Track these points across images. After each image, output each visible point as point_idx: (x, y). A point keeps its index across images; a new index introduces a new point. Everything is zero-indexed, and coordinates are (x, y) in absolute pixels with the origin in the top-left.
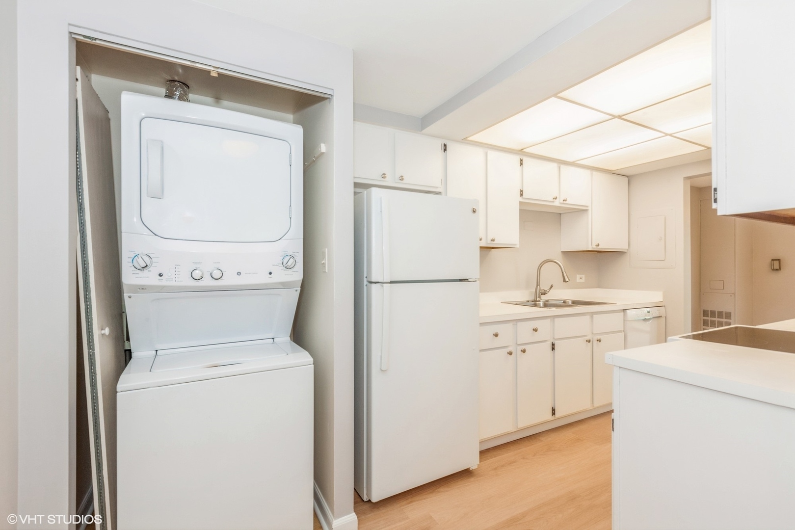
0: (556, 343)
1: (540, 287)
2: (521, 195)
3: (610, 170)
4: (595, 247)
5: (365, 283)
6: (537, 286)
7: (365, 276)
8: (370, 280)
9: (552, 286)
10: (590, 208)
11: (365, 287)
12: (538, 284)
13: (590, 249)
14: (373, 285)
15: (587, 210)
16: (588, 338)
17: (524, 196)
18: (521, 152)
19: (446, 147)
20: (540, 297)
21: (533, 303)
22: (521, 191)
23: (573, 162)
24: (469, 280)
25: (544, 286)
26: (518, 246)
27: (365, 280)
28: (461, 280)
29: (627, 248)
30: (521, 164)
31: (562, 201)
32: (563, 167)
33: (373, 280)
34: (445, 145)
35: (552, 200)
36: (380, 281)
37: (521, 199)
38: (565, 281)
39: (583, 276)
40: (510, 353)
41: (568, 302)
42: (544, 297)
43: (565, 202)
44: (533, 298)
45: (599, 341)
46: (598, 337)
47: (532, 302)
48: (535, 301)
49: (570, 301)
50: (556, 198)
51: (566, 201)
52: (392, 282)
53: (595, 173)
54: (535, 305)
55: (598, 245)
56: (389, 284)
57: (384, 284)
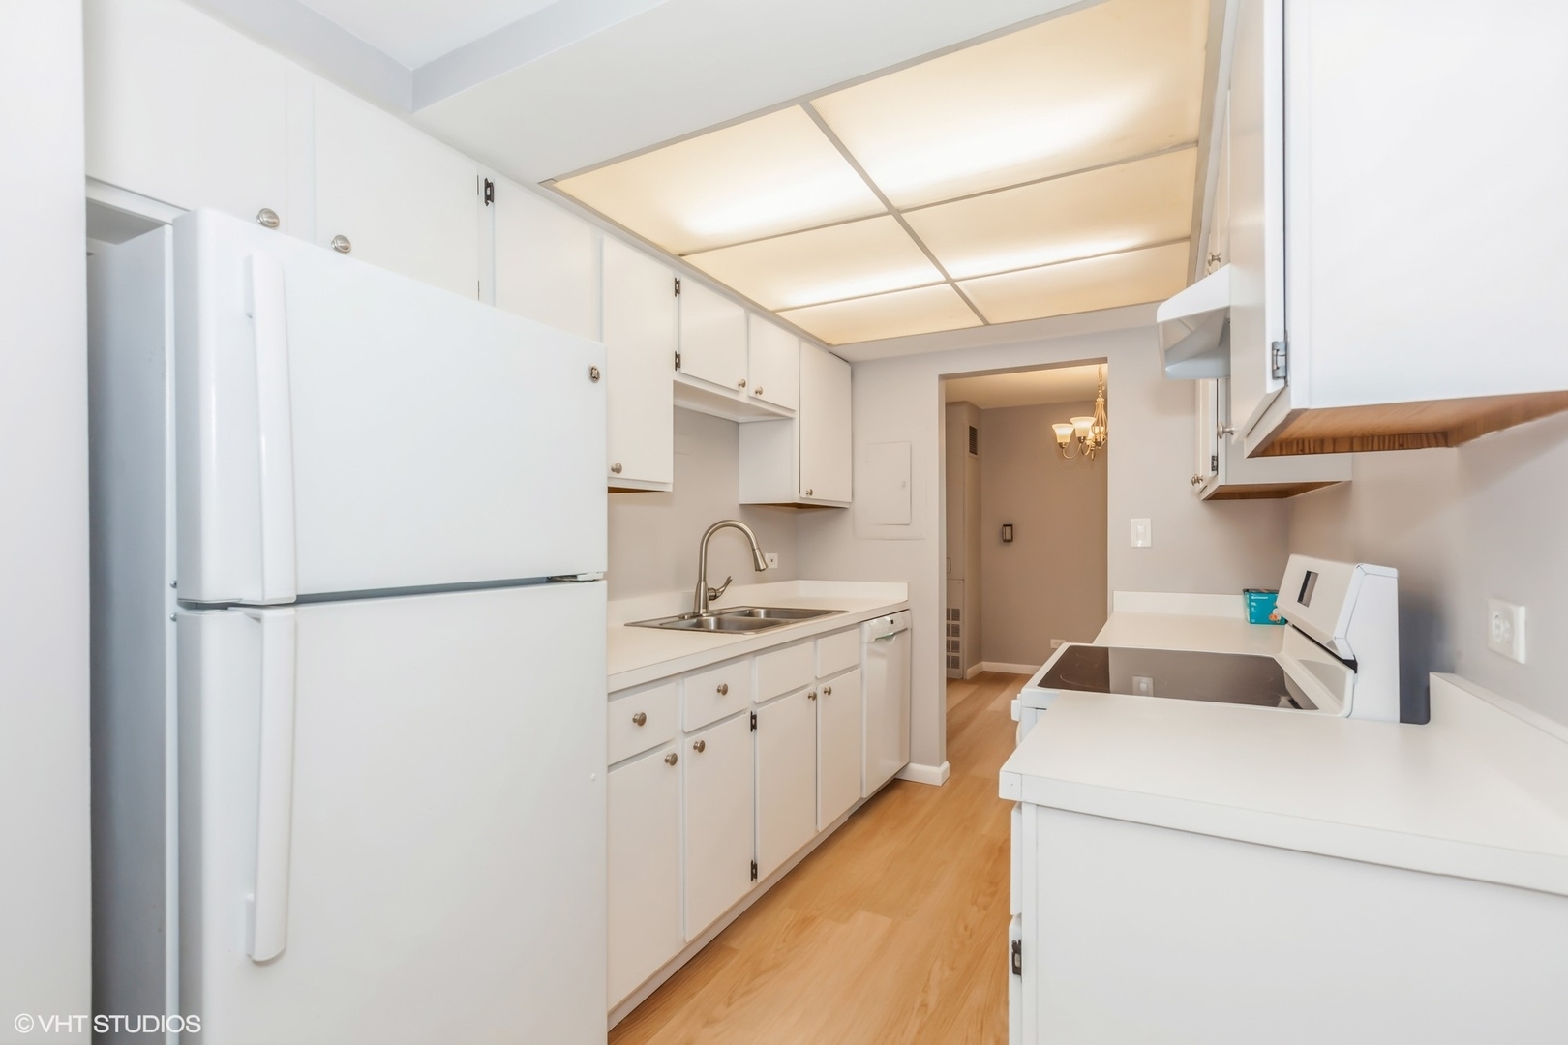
0: (758, 712)
1: (706, 584)
2: (677, 365)
3: (829, 345)
4: (804, 495)
5: (171, 606)
6: (700, 581)
7: (170, 574)
8: (193, 597)
9: (728, 581)
10: (796, 416)
11: (170, 628)
12: (702, 577)
13: (798, 501)
14: (211, 618)
15: (791, 419)
16: (810, 690)
17: (684, 368)
18: (677, 259)
19: (492, 191)
20: (706, 606)
21: (695, 621)
22: (677, 356)
23: (774, 312)
24: (580, 578)
25: (714, 582)
26: (669, 488)
27: (170, 597)
28: (551, 580)
29: (850, 501)
30: (677, 292)
31: (753, 394)
32: (754, 319)
33: (210, 595)
34: (488, 185)
35: (735, 387)
36: (247, 598)
37: (675, 376)
38: (758, 569)
39: (775, 556)
40: (672, 761)
41: (758, 615)
42: (713, 606)
43: (759, 396)
44: (689, 609)
45: (829, 692)
46: (826, 685)
47: (692, 618)
48: (696, 615)
49: (762, 611)
50: (744, 385)
51: (760, 393)
52: (302, 600)
53: (805, 345)
54: (699, 626)
55: (811, 493)
56: (291, 611)
57: (266, 613)
